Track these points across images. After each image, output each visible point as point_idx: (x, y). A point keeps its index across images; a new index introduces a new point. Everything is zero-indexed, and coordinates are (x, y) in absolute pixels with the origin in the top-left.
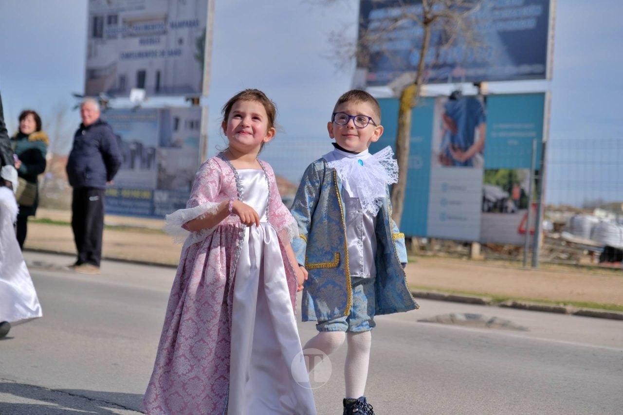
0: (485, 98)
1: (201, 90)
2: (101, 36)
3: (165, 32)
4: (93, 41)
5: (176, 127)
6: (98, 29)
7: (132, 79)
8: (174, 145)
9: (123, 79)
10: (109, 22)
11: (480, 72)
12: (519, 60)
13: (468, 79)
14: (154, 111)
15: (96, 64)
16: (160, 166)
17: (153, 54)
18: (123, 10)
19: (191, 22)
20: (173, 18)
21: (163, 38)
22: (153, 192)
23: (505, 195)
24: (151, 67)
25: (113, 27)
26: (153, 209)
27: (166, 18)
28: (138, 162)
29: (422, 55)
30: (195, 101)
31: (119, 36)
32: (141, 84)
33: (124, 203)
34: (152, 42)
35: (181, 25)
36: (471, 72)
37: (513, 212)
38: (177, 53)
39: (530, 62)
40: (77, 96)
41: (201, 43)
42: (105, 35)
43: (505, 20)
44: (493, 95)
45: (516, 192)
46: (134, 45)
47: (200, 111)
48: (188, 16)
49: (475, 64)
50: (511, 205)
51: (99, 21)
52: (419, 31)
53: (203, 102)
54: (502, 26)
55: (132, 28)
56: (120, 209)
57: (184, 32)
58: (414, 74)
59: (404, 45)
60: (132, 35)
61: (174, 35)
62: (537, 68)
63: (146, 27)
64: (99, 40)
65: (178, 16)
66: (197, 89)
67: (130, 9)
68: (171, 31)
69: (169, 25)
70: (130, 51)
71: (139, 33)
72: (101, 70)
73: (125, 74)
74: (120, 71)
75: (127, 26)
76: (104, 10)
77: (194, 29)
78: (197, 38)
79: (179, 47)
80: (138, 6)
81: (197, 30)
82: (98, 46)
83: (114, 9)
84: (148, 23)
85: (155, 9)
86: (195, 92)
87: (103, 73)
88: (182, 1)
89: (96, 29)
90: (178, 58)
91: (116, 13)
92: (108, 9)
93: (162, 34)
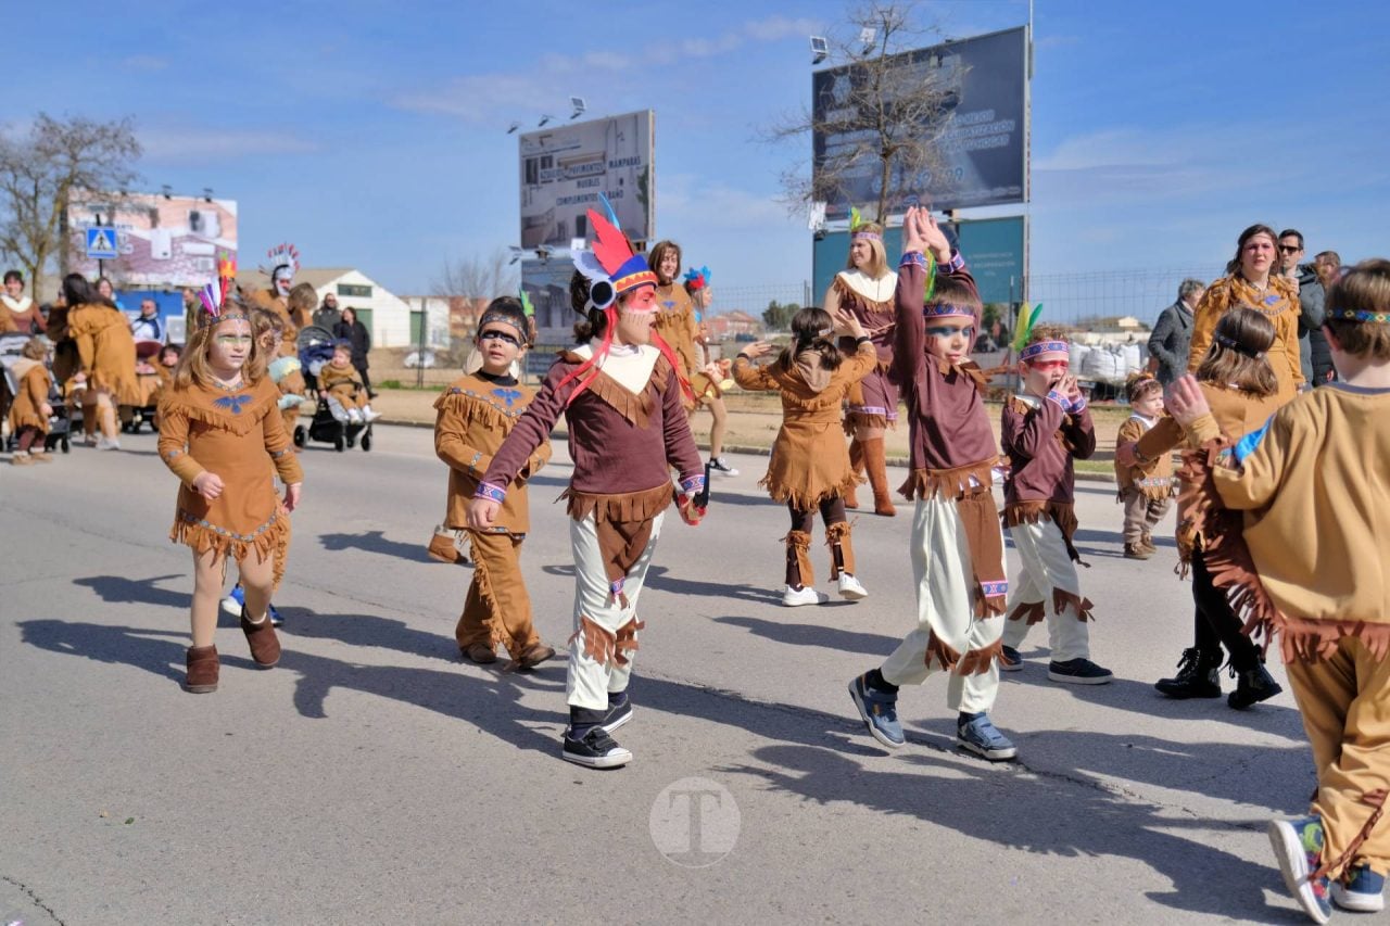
0: (957, 226)
1: (646, 234)
2: (536, 182)
3: (604, 173)
4: (528, 187)
6: (533, 174)
7: (572, 226)
9: (562, 227)
10: (543, 166)
11: (950, 197)
12: (991, 182)
13: (936, 207)
15: (532, 212)
17: (592, 197)
18: (557, 151)
19: (631, 160)
20: (611, 157)
21: (602, 178)
23: (985, 332)
25: (548, 170)
27: (604, 157)
29: (884, 182)
30: (640, 246)
31: (555, 179)
32: (581, 233)
34: (590, 184)
35: (620, 163)
36: (940, 199)
37: (993, 350)
38: (619, 194)
39: (1004, 185)
40: (514, 248)
41: (643, 182)
42: (540, 180)
43: (977, 138)
44: (967, 222)
45: (996, 328)
46: (571, 188)
48: (628, 154)
49: (945, 190)
50: (991, 343)
51: (532, 164)
52: (877, 159)
54: (973, 145)
55: (568, 170)
57: (624, 171)
58: (876, 204)
59: (863, 172)
60: (569, 178)
61: (613, 174)
62: (1014, 190)
63: (583, 168)
64: (533, 186)
65: (616, 153)
66: (642, 233)
67: (564, 149)
68: (611, 171)
69: (607, 165)
70: (567, 196)
71: (576, 175)
72: (537, 218)
73: (564, 222)
74: (558, 218)
75: (562, 168)
76: (538, 152)
77: (634, 167)
78: (639, 177)
79: (620, 188)
80: (573, 145)
81: (638, 168)
82: (534, 192)
83: (548, 150)
84: (585, 164)
85: (591, 147)
86: (640, 237)
87: (540, 222)
88: (620, 137)
89: (532, 172)
90: (619, 200)
91: (549, 154)
92: (541, 150)
93: (601, 174)
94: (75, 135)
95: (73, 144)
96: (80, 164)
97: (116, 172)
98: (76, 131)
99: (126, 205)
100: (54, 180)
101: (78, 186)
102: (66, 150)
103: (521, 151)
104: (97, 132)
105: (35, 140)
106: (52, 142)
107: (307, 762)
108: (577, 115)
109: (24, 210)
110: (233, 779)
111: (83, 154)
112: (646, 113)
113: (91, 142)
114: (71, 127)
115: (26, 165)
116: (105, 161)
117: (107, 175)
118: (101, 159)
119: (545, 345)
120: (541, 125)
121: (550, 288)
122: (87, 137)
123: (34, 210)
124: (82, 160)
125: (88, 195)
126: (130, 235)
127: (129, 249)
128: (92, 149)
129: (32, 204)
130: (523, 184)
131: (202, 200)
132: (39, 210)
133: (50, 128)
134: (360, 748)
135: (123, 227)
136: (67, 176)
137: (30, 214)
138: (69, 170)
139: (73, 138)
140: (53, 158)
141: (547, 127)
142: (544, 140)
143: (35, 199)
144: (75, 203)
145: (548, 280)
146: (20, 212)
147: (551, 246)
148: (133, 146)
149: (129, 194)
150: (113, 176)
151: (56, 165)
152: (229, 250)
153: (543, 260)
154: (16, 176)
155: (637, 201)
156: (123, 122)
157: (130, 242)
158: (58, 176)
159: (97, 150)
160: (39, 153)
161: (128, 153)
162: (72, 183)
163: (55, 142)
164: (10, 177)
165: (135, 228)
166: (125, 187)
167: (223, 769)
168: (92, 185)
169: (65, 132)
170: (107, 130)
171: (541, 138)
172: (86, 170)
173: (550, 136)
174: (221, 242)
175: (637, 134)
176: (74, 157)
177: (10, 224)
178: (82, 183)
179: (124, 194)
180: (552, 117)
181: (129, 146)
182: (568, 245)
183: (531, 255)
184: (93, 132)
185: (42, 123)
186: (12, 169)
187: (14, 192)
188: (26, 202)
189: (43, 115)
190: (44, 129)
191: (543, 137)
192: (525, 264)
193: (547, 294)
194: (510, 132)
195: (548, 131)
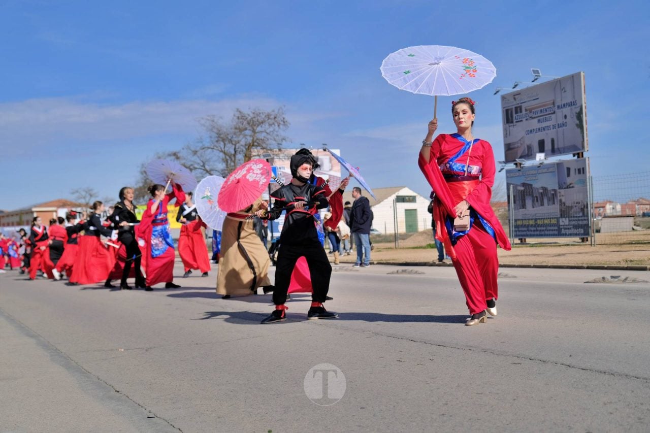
1: (583, 147)
2: (512, 122)
3: (554, 113)
4: (507, 125)
5: (569, 175)
6: (510, 118)
7: (536, 146)
8: (568, 187)
9: (529, 148)
10: (516, 113)
14: (552, 165)
15: (510, 140)
16: (561, 200)
17: (548, 127)
18: (524, 102)
19: (571, 102)
20: (558, 103)
21: (553, 116)
22: (558, 219)
24: (547, 136)
25: (519, 114)
26: (559, 230)
27: (554, 103)
28: (546, 201)
30: (580, 155)
31: (524, 119)
32: (542, 150)
33: (539, 229)
34: (546, 120)
35: (564, 106)
38: (564, 125)
40: (501, 163)
41: (579, 116)
42: (515, 121)
46: (534, 124)
47: (585, 160)
48: (568, 99)
51: (510, 112)
53: (585, 155)
55: (531, 113)
56: (538, 233)
57: (566, 110)
60: (532, 118)
61: (560, 113)
63: (541, 111)
64: (511, 125)
65: (561, 100)
66: (580, 147)
67: (529, 101)
68: (559, 112)
69: (556, 107)
70: (532, 128)
71: (536, 116)
72: (514, 143)
73: (531, 145)
74: (527, 142)
75: (528, 112)
76: (512, 104)
77: (573, 107)
78: (576, 113)
79: (565, 121)
80: (534, 98)
81: (575, 108)
82: (511, 128)
83: (518, 102)
84: (542, 108)
85: (546, 98)
86: (579, 149)
87: (516, 146)
88: (563, 90)
89: (509, 117)
90: (565, 128)
91: (520, 105)
92: (515, 103)
93: (552, 114)
94: (254, 119)
95: (253, 124)
96: (256, 135)
97: (276, 137)
98: (255, 117)
99: (281, 155)
100: (244, 145)
101: (257, 146)
102: (249, 128)
103: (502, 104)
104: (266, 116)
105: (235, 123)
106: (242, 124)
107: (411, 421)
108: (536, 79)
109: (229, 162)
110: (368, 430)
111: (259, 129)
112: (579, 74)
113: (262, 123)
114: (252, 115)
115: (230, 138)
116: (271, 132)
117: (271, 139)
118: (268, 131)
119: (522, 220)
120: (514, 88)
121: (524, 185)
122: (260, 120)
123: (234, 162)
124: (258, 132)
125: (261, 152)
126: (283, 172)
127: (283, 180)
128: (263, 126)
129: (233, 159)
130: (504, 124)
131: (322, 150)
132: (237, 161)
133: (241, 117)
134: (443, 415)
135: (280, 168)
136: (251, 142)
137: (233, 164)
138: (252, 138)
139: (253, 121)
140: (243, 132)
141: (517, 89)
142: (516, 97)
143: (234, 155)
144: (255, 156)
145: (523, 180)
146: (227, 162)
147: (523, 159)
148: (284, 122)
149: (282, 150)
150: (275, 140)
151: (245, 136)
152: (337, 177)
153: (519, 168)
154: (225, 145)
155: (576, 128)
156: (279, 110)
157: (283, 177)
158: (246, 142)
159: (265, 126)
160: (236, 131)
161: (281, 126)
162: (253, 145)
163: (244, 123)
164: (222, 144)
165: (286, 168)
166: (281, 146)
167: (362, 425)
168: (264, 145)
169: (249, 118)
170: (271, 115)
171: (514, 95)
172: (260, 137)
173: (520, 94)
174: (332, 173)
175: (574, 88)
176: (254, 131)
177: (222, 170)
178: (259, 145)
179: (280, 150)
180: (521, 82)
181: (282, 123)
182: (534, 158)
183: (511, 166)
184: (263, 116)
185: (238, 114)
186: (223, 140)
187: (224, 153)
188: (230, 157)
189: (238, 110)
190: (238, 118)
191: (515, 95)
192: (508, 172)
193: (522, 188)
194: (495, 94)
195: (518, 91)
